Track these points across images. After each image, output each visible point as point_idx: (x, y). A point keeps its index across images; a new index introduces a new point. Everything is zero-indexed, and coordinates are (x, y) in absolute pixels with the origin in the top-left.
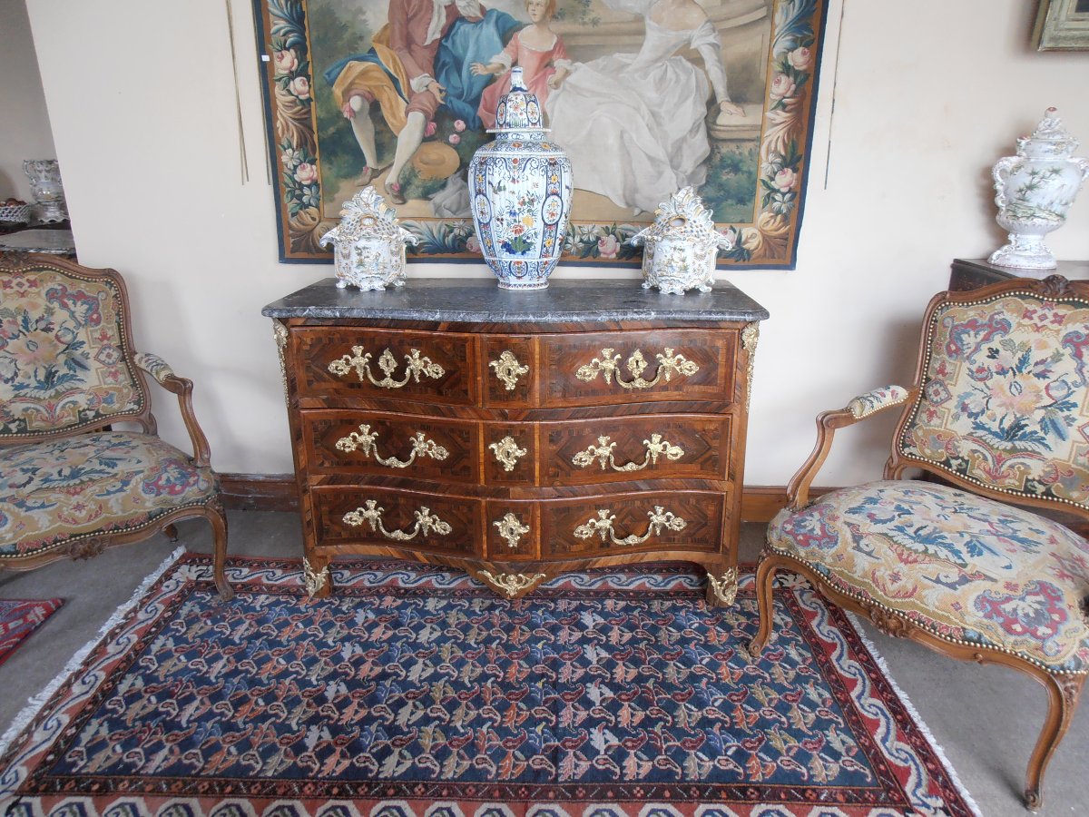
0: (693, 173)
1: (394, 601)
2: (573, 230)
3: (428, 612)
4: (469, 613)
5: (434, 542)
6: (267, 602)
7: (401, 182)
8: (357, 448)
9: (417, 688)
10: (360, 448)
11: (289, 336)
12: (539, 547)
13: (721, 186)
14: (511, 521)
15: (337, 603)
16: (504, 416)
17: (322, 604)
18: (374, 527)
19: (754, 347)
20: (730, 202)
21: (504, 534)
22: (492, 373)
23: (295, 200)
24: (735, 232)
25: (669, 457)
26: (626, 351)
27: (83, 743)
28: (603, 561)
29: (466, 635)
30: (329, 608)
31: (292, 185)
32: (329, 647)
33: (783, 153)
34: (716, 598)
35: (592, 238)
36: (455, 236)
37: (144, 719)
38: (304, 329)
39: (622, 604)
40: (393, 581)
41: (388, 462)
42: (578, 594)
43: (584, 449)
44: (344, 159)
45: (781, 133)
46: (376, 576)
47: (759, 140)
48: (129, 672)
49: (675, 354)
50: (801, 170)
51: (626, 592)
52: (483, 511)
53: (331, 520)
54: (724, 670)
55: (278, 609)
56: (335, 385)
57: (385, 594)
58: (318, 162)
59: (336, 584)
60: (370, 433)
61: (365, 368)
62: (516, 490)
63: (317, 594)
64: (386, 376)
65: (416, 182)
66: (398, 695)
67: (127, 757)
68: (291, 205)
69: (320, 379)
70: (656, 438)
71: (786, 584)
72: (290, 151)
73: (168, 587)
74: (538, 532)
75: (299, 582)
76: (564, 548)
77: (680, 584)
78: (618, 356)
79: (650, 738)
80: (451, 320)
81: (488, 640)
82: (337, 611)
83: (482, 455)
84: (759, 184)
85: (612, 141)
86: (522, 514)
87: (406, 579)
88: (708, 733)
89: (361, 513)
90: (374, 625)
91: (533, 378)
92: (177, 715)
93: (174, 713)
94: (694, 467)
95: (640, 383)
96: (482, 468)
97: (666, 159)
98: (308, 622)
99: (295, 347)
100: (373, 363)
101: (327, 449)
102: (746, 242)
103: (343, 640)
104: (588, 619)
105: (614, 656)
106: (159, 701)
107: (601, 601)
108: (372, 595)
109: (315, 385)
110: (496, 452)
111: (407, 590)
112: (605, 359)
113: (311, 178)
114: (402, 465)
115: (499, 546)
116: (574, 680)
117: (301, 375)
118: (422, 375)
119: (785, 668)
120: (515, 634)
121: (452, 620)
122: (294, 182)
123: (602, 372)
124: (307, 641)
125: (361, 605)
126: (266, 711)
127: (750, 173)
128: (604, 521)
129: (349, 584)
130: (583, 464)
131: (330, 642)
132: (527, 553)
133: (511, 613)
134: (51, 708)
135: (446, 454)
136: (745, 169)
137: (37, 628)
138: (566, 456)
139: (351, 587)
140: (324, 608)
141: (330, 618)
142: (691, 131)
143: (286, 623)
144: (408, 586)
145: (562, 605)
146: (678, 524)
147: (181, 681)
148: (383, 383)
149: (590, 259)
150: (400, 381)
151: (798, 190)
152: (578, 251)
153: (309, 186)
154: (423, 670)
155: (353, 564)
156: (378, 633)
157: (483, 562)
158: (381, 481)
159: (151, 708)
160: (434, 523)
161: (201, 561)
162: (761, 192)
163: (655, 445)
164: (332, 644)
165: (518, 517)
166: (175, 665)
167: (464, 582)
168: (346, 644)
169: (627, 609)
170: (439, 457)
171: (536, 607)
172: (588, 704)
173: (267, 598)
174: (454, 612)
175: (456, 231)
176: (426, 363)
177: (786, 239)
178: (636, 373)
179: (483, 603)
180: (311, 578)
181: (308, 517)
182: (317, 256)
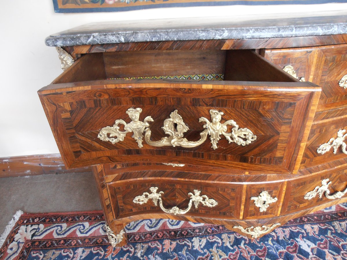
1: (171, 244)
3: (198, 253)
4: (225, 250)
5: (203, 212)
6: (84, 256)
12: (280, 209)
14: (265, 196)
15: (133, 250)
17: (123, 253)
18: (156, 204)
21: (258, 204)
39: (316, 228)
40: (164, 225)
43: (326, 141)
46: (151, 221)
52: (244, 191)
53: (124, 203)
57: (163, 238)
59: (127, 232)
62: (271, 175)
63: (117, 245)
73: (11, 249)
74: (282, 200)
75: (102, 233)
76: (296, 206)
82: (134, 258)
86: (273, 191)
87: (172, 222)
89: (146, 196)
104: (304, 245)
108: (154, 240)
111: (176, 232)
115: (252, 211)
125: (150, 251)
128: (325, 186)
129: (136, 230)
130: (323, 152)
132: (271, 213)
133: (252, 245)
138: (313, 147)
139: (138, 232)
144: (175, 228)
157: (238, 222)
160: (204, 200)
161: (33, 220)
165: (270, 193)
169: (322, 232)
171: (266, 238)
173: (83, 251)
174: (214, 250)
179: (229, 238)
180: (113, 237)
181: (107, 202)
182: (81, 6)
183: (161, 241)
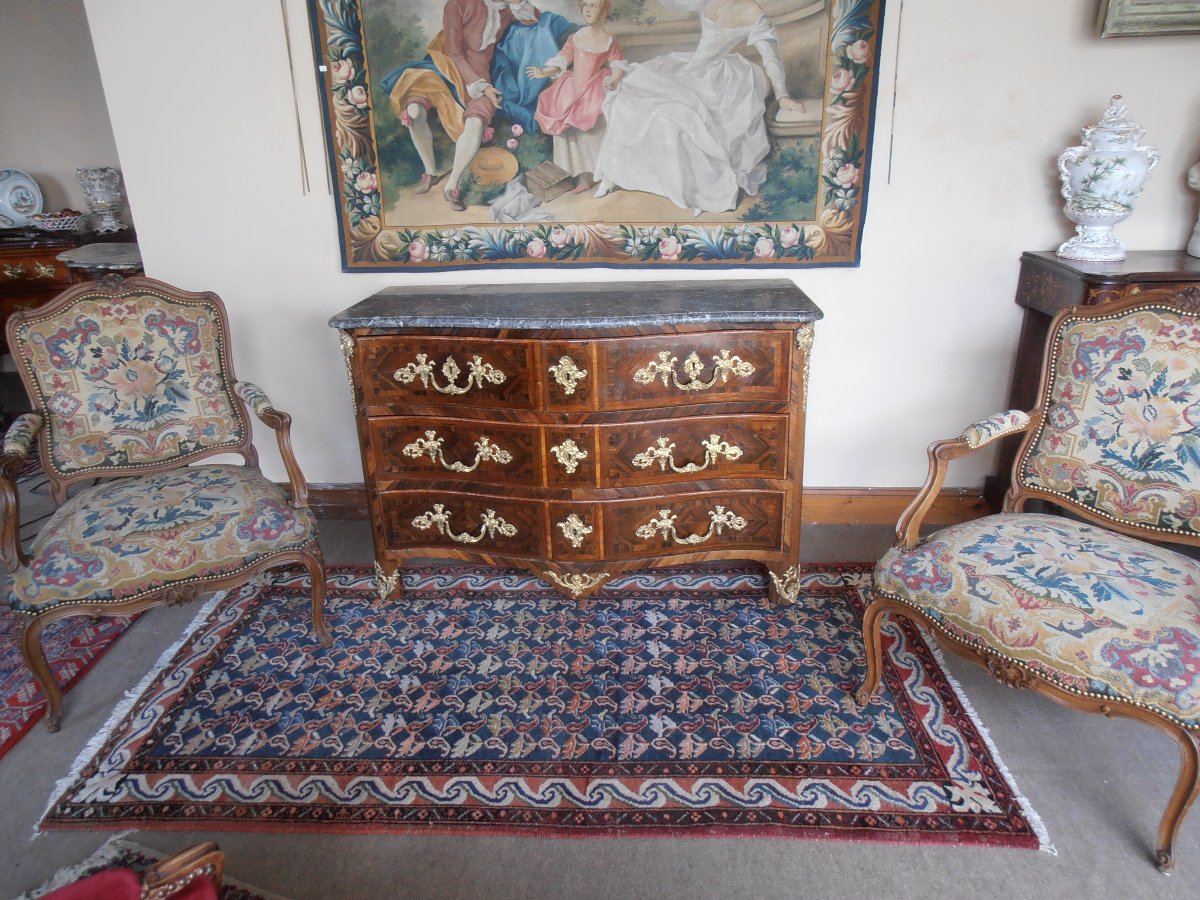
0: (754, 172)
1: (464, 602)
2: (634, 232)
3: (497, 613)
4: (536, 613)
5: (500, 544)
6: (341, 605)
7: (460, 188)
8: (423, 454)
9: (487, 681)
10: (426, 453)
11: (355, 346)
12: (602, 547)
13: (782, 184)
14: (574, 521)
15: (408, 605)
16: (565, 420)
17: (394, 606)
18: (442, 530)
19: (809, 347)
20: (791, 199)
21: (568, 535)
22: (551, 377)
23: (356, 210)
24: (797, 230)
25: (729, 457)
26: (682, 354)
27: (178, 730)
28: (665, 561)
29: (532, 633)
30: (401, 610)
31: (352, 195)
32: (402, 645)
33: (844, 149)
34: (779, 596)
35: (653, 240)
36: (516, 241)
37: (232, 709)
38: (370, 338)
39: (686, 603)
40: (462, 584)
41: (453, 467)
42: (643, 594)
43: (643, 450)
44: (405, 166)
45: (842, 129)
46: (445, 580)
47: (819, 136)
48: (215, 668)
49: (731, 356)
50: (863, 165)
51: (690, 592)
52: (547, 513)
53: (400, 524)
54: (782, 662)
55: (351, 611)
56: (401, 393)
57: (455, 596)
58: (377, 171)
59: (407, 588)
60: (435, 439)
61: (429, 376)
62: (578, 492)
63: (389, 596)
64: (450, 383)
65: (475, 188)
66: (468, 686)
67: (220, 741)
68: (351, 214)
69: (387, 387)
70: (715, 438)
71: (851, 583)
72: (350, 160)
73: (245, 592)
74: (601, 532)
75: (371, 586)
76: (627, 547)
77: (745, 584)
78: (675, 359)
79: (707, 723)
80: (510, 327)
81: (554, 638)
82: (408, 612)
83: (544, 458)
84: (821, 180)
85: (671, 141)
86: (585, 515)
87: (475, 582)
88: (761, 718)
89: (429, 517)
90: (445, 624)
91: (592, 383)
92: (263, 706)
93: (260, 704)
94: (754, 467)
95: (696, 385)
96: (544, 470)
97: (726, 159)
98: (381, 622)
99: (362, 356)
100: (437, 370)
101: (396, 455)
102: (809, 240)
103: (415, 639)
104: (652, 617)
105: (676, 651)
106: (245, 693)
107: (666, 600)
108: (442, 598)
109: (382, 393)
110: (558, 455)
111: (475, 593)
112: (661, 362)
113: (371, 187)
114: (467, 470)
115: (563, 547)
116: (636, 672)
117: (368, 384)
118: (485, 379)
119: (842, 660)
120: (580, 631)
121: (519, 619)
122: (355, 191)
123: (659, 375)
124: (381, 640)
125: (431, 606)
126: (344, 701)
127: (811, 170)
128: (666, 521)
129: (420, 587)
130: (643, 465)
131: (403, 640)
132: (590, 553)
133: (577, 612)
134: (146, 700)
135: (510, 458)
136: (805, 166)
137: (126, 630)
138: (625, 457)
139: (421, 590)
140: (396, 610)
141: (402, 619)
142: (750, 129)
143: (360, 624)
144: (476, 588)
145: (627, 604)
146: (739, 523)
147: (264, 676)
148: (447, 390)
149: (651, 260)
150: (463, 387)
151: (861, 186)
152: (640, 254)
153: (369, 195)
154: (492, 665)
155: (423, 569)
156: (448, 632)
157: (548, 562)
158: (447, 486)
159: (238, 700)
160: (500, 525)
162: (823, 188)
163: (713, 446)
164: (405, 642)
165: (581, 518)
166: (257, 662)
167: (532, 585)
168: (418, 642)
169: (690, 608)
170: (503, 461)
171: (603, 607)
172: (648, 693)
173: (341, 601)
174: (521, 612)
175: (517, 236)
176: (488, 369)
177: (850, 236)
178: (693, 376)
179: (549, 603)
180: (383, 581)
181: (379, 521)
182: (379, 265)
183: (450, 598)
